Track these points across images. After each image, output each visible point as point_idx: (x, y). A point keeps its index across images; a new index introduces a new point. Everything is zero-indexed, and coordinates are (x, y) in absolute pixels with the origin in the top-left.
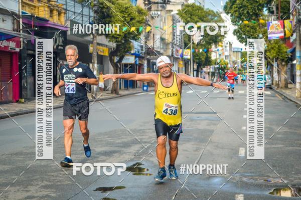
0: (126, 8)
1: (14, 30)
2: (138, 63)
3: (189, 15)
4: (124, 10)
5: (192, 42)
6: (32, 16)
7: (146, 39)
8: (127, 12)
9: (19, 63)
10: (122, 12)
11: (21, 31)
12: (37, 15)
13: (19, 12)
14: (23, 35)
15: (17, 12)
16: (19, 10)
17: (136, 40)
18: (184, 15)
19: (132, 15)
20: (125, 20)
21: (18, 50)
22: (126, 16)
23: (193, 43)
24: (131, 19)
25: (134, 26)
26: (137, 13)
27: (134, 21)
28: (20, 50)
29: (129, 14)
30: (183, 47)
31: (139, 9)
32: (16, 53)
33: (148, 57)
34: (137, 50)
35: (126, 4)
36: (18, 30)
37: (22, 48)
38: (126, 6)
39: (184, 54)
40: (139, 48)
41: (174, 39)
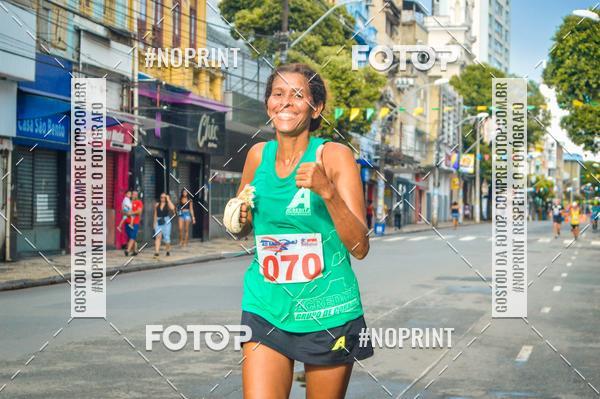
0: (344, 71)
1: (122, 110)
2: (367, 178)
3: (476, 87)
4: (338, 74)
5: (478, 139)
6: (158, 83)
7: (384, 131)
8: (345, 79)
9: (130, 173)
10: (335, 78)
11: (136, 112)
12: (168, 83)
13: (133, 74)
14: (140, 120)
15: (130, 76)
16: (133, 71)
17: (362, 133)
18: (464, 86)
19: (354, 85)
20: (341, 94)
21: (128, 147)
22: (343, 85)
23: (482, 142)
24: (353, 93)
25: (357, 106)
26: (364, 81)
27: (357, 97)
28: (133, 148)
29: (349, 83)
30: (460, 149)
31: (369, 74)
32: (124, 154)
33: (388, 167)
34: (365, 154)
35: (343, 63)
36: (130, 110)
37: (136, 144)
38: (344, 66)
39: (461, 163)
40: (372, 150)
41: (443, 133)
